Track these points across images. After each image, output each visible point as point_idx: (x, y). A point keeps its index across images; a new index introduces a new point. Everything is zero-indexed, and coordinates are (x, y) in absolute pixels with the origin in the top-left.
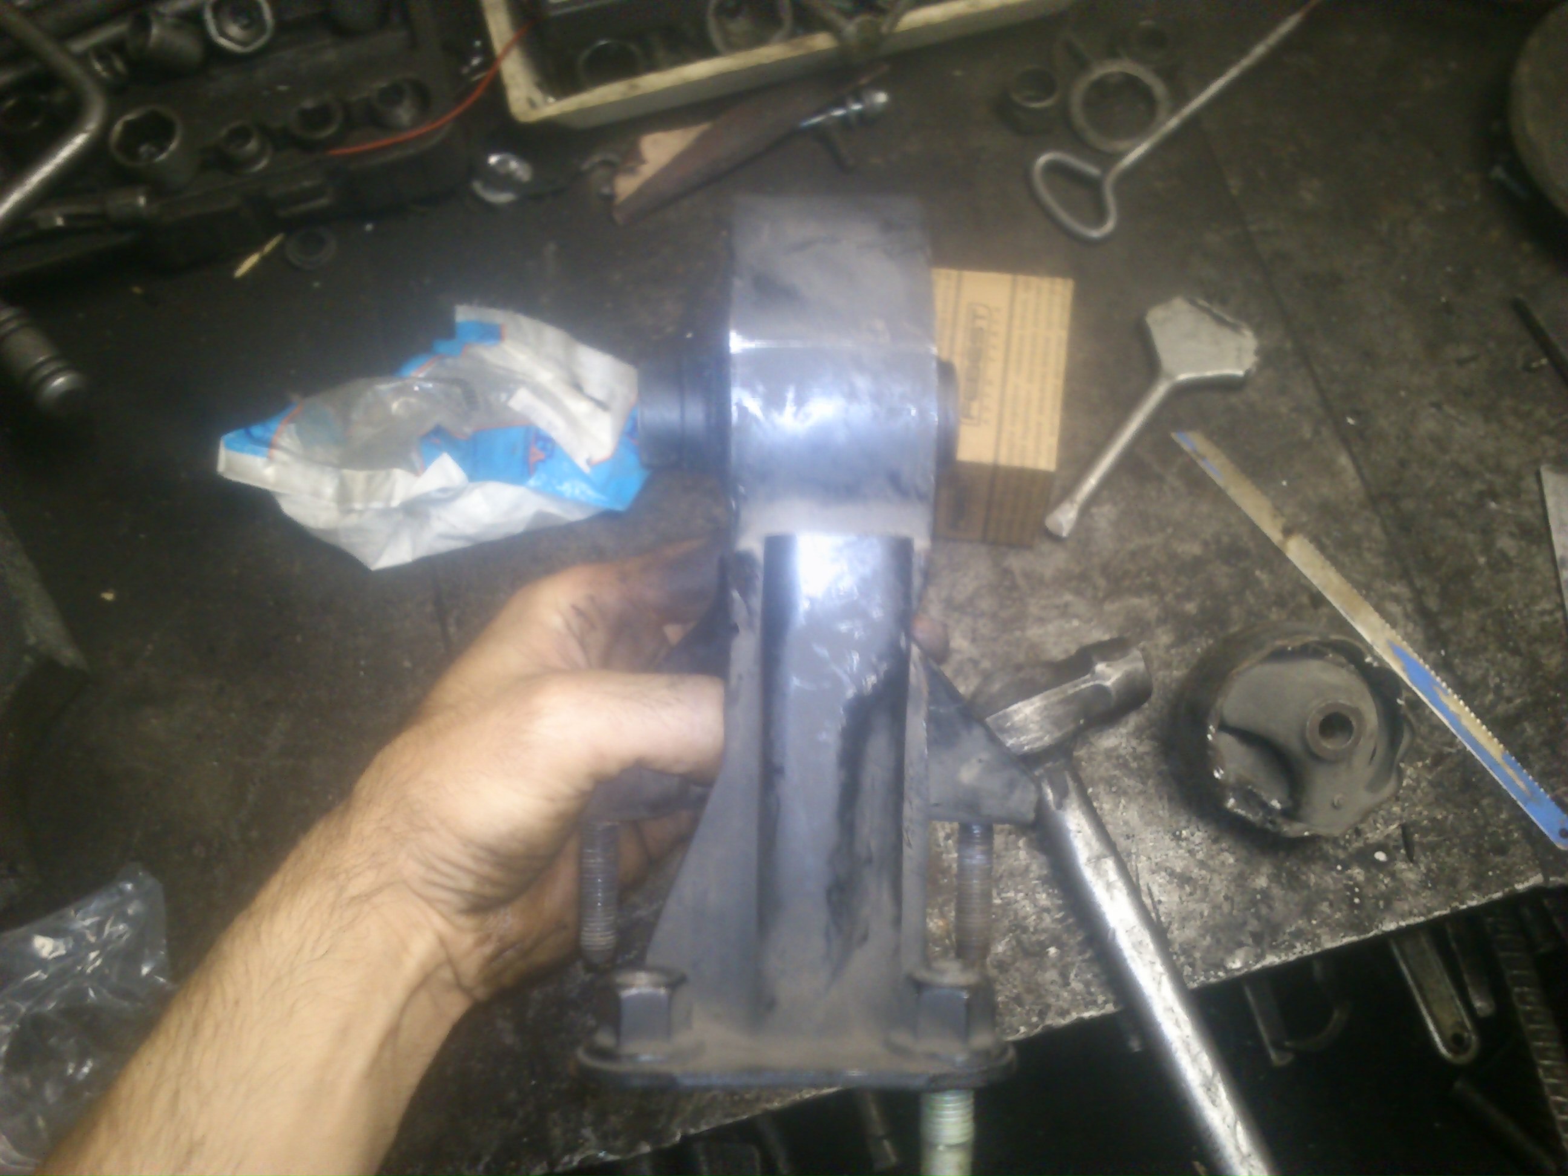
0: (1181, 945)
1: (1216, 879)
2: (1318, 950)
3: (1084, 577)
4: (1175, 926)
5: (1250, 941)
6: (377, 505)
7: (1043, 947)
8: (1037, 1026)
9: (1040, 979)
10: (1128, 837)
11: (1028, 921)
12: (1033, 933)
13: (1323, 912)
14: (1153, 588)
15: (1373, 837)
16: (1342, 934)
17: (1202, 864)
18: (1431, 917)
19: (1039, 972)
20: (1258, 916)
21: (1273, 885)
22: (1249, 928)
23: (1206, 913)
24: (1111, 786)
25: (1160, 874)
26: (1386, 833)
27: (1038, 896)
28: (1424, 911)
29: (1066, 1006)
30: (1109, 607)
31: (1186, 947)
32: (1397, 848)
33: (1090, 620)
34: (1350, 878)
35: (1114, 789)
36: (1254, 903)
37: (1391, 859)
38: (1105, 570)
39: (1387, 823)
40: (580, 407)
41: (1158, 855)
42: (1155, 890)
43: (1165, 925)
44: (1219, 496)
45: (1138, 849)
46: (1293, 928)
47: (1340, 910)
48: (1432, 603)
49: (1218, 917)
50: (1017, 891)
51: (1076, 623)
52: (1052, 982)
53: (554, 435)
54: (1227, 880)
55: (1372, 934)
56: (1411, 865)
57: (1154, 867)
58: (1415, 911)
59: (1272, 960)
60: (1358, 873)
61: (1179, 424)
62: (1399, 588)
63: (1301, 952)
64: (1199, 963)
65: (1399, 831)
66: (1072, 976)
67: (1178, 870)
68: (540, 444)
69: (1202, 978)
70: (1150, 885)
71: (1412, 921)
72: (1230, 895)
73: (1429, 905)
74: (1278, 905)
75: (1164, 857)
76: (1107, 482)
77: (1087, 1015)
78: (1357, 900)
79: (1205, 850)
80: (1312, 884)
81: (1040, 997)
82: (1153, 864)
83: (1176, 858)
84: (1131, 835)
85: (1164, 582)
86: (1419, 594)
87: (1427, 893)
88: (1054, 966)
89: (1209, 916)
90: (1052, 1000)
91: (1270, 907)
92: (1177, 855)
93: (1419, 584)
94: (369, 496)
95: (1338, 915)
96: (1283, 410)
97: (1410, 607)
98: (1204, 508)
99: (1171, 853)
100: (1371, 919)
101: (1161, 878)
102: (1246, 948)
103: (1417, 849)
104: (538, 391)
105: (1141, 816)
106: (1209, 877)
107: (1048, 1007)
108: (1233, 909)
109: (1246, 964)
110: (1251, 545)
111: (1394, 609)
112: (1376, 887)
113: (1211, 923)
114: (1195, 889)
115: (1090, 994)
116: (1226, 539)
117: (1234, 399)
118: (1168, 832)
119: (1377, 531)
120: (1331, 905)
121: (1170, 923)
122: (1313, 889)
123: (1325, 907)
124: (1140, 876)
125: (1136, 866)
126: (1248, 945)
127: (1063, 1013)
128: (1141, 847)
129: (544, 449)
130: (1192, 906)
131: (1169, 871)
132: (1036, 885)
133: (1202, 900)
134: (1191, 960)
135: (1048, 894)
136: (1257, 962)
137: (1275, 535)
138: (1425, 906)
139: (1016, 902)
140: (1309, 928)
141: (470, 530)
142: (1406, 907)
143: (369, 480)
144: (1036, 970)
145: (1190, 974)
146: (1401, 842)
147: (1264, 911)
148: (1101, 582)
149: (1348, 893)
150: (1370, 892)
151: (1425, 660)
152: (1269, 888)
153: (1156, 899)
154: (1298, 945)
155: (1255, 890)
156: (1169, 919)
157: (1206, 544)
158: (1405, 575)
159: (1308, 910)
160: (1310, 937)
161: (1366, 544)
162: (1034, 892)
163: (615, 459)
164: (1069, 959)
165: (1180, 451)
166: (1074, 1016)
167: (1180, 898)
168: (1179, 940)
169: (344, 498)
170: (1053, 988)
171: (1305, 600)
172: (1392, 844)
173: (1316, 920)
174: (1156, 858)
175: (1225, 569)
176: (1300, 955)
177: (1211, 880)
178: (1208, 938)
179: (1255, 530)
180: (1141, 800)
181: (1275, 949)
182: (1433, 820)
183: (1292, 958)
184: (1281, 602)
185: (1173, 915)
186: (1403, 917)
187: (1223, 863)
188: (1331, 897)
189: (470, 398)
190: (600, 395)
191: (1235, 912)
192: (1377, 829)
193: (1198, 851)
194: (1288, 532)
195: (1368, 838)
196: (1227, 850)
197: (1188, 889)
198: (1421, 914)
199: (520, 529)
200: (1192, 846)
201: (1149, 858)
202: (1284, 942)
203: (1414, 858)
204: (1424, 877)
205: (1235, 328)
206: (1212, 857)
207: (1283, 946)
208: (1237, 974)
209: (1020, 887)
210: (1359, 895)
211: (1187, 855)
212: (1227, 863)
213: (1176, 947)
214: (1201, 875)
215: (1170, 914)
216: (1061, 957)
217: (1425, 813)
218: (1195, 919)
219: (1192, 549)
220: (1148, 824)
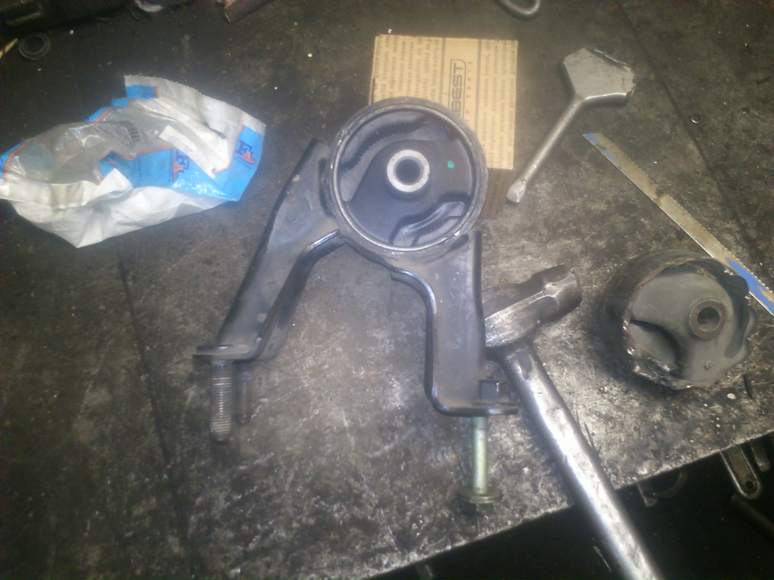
0: (608, 461)
1: (628, 416)
2: (695, 459)
3: (533, 228)
4: (603, 449)
5: (652, 456)
6: (74, 205)
7: (519, 468)
8: (518, 520)
9: (519, 489)
10: (570, 393)
11: (509, 452)
12: (513, 459)
13: (697, 435)
14: (577, 233)
15: (726, 384)
16: (710, 448)
17: (619, 408)
18: (765, 434)
19: (518, 484)
20: (656, 440)
21: (665, 419)
22: (651, 447)
23: (623, 440)
24: (557, 361)
25: (592, 416)
26: (733, 381)
27: (515, 435)
28: (761, 430)
29: (536, 505)
30: (550, 247)
31: (611, 462)
32: (741, 390)
33: (539, 256)
34: (713, 411)
35: (559, 363)
36: (653, 431)
37: (738, 398)
38: (546, 223)
39: (734, 375)
40: (206, 136)
41: (590, 404)
42: (590, 426)
43: (597, 449)
44: (616, 172)
45: (577, 401)
46: (679, 446)
47: (708, 433)
48: (753, 234)
49: (630, 441)
50: (502, 433)
51: (530, 258)
52: (527, 490)
53: (189, 154)
54: (635, 417)
55: (729, 447)
56: (751, 401)
57: (588, 412)
58: (756, 430)
59: (666, 467)
60: (717, 408)
61: (587, 129)
62: (731, 225)
63: (685, 462)
64: (620, 472)
65: (742, 380)
66: (540, 486)
67: (604, 413)
68: (180, 160)
69: (623, 482)
70: (586, 423)
71: (753, 437)
72: (638, 427)
73: (764, 426)
74: (668, 431)
75: (594, 405)
76: (543, 166)
77: (550, 510)
78: (718, 426)
79: (620, 399)
80: (689, 417)
81: (519, 500)
82: (588, 410)
83: (602, 405)
84: (572, 392)
85: (584, 229)
86: (743, 228)
87: (763, 418)
88: (527, 480)
89: (625, 441)
90: (527, 502)
91: (664, 433)
92: (602, 403)
93: (743, 221)
94: (69, 200)
95: (707, 436)
96: (652, 117)
97: (738, 237)
98: (606, 181)
99: (598, 402)
100: (728, 437)
101: (593, 419)
102: (650, 461)
103: (754, 390)
104: (179, 127)
105: (578, 379)
106: (623, 416)
107: (525, 507)
108: (640, 436)
109: (650, 471)
110: (637, 202)
111: (729, 238)
112: (730, 416)
113: (626, 446)
114: (615, 424)
115: (551, 496)
116: (621, 200)
117: (621, 111)
118: (596, 388)
119: (715, 190)
120: (702, 430)
121: (600, 447)
122: (690, 420)
123: (698, 431)
124: (580, 418)
125: (577, 412)
126: (651, 459)
127: (535, 510)
128: (579, 399)
129: (182, 163)
130: (614, 435)
131: (598, 413)
132: (513, 428)
133: (620, 431)
134: (615, 471)
135: (521, 433)
136: (657, 469)
137: (652, 195)
138: (761, 427)
139: (501, 439)
140: (689, 445)
141: (138, 219)
142: (750, 428)
143: (69, 188)
144: (516, 483)
145: (615, 480)
146: (743, 386)
147: (660, 436)
148: (545, 231)
149: (713, 421)
150: (726, 419)
151: (750, 269)
152: (662, 420)
153: (591, 432)
154: (683, 457)
155: (653, 422)
156: (599, 445)
157: (608, 203)
158: (735, 217)
159: (688, 434)
160: (690, 451)
161: (709, 199)
162: (512, 433)
163: (231, 168)
164: (537, 475)
165: (590, 145)
166: (542, 511)
167: (606, 431)
168: (607, 458)
169: (54, 202)
170: (527, 494)
171: (673, 235)
172: (738, 388)
173: (693, 439)
174: (589, 406)
175: (622, 218)
176: (684, 463)
177: (625, 418)
178: (625, 456)
179: (639, 192)
180: (577, 369)
181: (668, 460)
182: (763, 371)
183: (679, 465)
184: (658, 237)
185: (602, 442)
186: (748, 435)
187: (632, 407)
188: (702, 424)
189: (134, 134)
190: (220, 129)
191: (641, 438)
192: (728, 379)
193: (615, 400)
194: (660, 193)
195: (722, 385)
196: (634, 398)
197: (611, 425)
198: (759, 432)
199: (171, 217)
200: (611, 397)
201: (585, 406)
202: (673, 456)
203: (753, 396)
204: (759, 408)
205: (619, 66)
206: (624, 403)
207: (673, 458)
208: (645, 478)
209: (503, 429)
210: (719, 422)
211: (609, 403)
212: (634, 407)
213: (605, 463)
214: (618, 415)
215: (600, 441)
216: (531, 474)
217: (757, 367)
218: (616, 444)
219: (600, 207)
220: (583, 384)
